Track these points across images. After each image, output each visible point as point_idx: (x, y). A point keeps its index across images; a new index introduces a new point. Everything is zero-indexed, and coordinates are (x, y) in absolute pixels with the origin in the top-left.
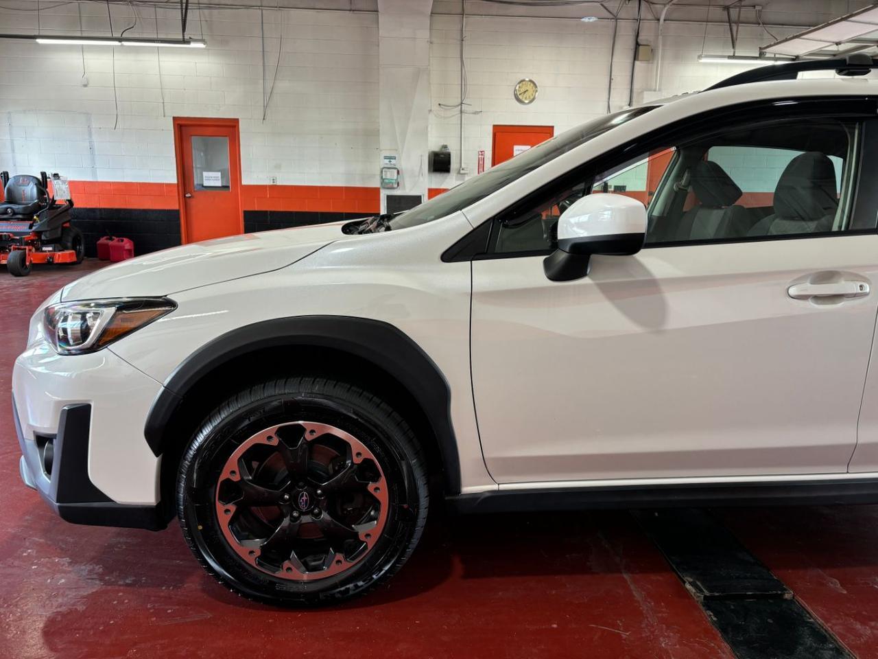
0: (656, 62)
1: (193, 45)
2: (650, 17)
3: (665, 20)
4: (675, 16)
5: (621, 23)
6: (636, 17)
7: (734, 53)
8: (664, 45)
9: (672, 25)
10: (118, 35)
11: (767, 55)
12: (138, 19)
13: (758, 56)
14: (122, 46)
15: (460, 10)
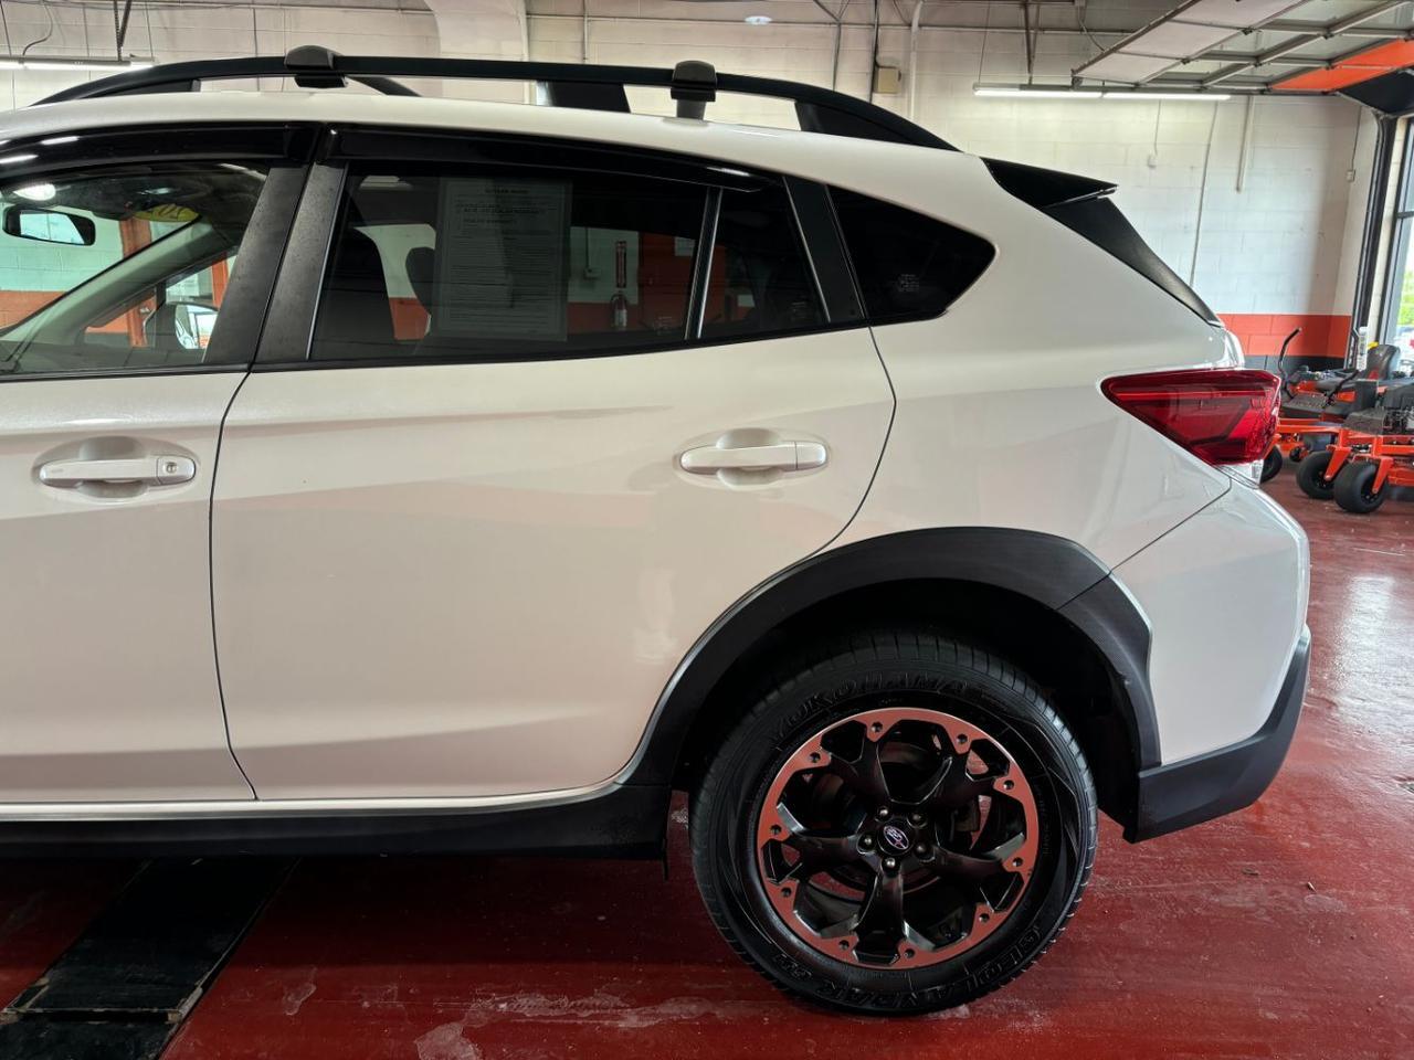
0: (906, 95)
2: (895, 19)
3: (920, 26)
4: (936, 19)
5: (849, 31)
6: (872, 21)
7: (1030, 80)
8: (919, 67)
9: (935, 33)
10: (18, 52)
11: (1084, 83)
12: (56, 27)
13: (1069, 83)
14: (26, 69)
15: (578, 10)
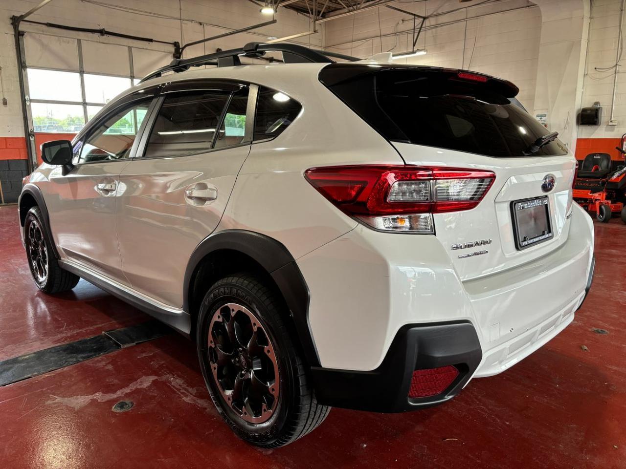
1: (418, 54)
